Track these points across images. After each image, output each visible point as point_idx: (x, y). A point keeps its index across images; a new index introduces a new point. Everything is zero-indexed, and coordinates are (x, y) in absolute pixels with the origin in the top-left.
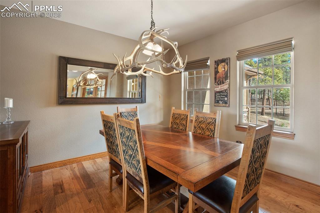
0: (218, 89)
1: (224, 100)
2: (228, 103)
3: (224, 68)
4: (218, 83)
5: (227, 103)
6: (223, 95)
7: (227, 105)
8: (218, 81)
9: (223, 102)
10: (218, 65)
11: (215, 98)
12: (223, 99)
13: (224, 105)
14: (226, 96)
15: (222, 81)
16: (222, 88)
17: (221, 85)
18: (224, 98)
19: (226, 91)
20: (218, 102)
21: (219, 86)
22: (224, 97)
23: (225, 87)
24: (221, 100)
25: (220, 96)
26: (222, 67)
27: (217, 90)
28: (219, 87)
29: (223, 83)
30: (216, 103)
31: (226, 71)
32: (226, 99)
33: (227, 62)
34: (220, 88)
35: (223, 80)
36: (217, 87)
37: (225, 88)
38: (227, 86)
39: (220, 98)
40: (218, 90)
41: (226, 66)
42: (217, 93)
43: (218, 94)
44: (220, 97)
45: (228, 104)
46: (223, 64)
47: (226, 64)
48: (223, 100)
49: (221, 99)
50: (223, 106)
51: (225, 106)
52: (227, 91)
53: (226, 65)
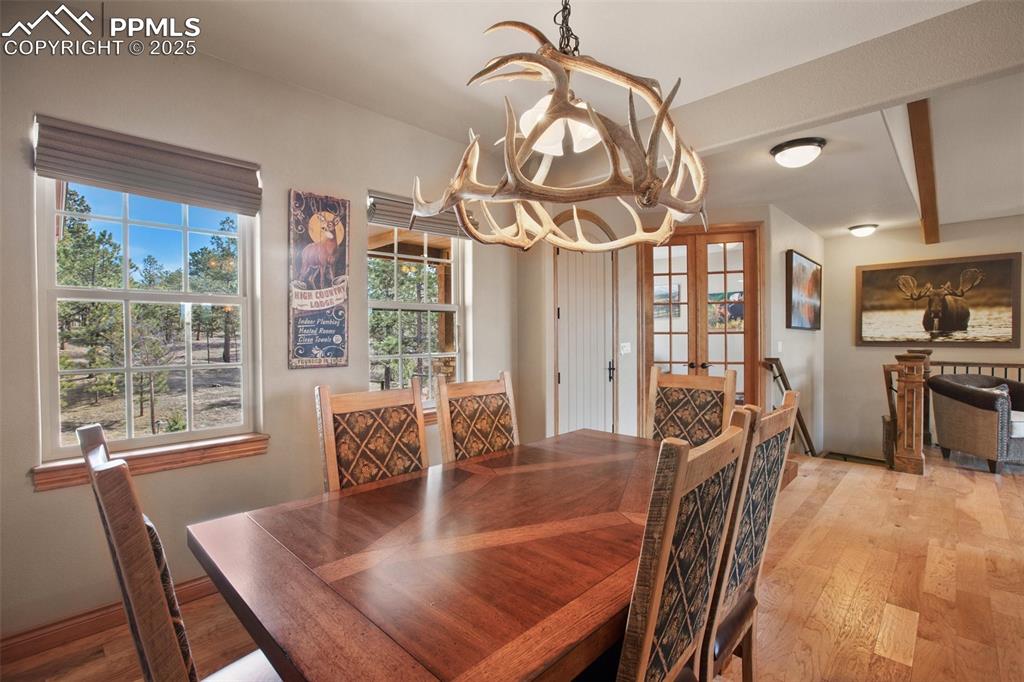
0: (307, 302)
1: (332, 343)
2: (345, 354)
3: (333, 232)
4: (306, 280)
5: (342, 355)
6: (326, 327)
7: (343, 361)
8: (310, 274)
9: (329, 350)
10: (309, 214)
11: (296, 338)
12: (326, 340)
13: (329, 359)
14: (340, 330)
15: (325, 275)
16: (324, 300)
17: (319, 288)
18: (332, 336)
19: (337, 312)
20: (307, 352)
21: (313, 292)
22: (331, 331)
23: (334, 297)
24: (321, 346)
25: (313, 328)
26: (325, 226)
27: (305, 308)
28: (310, 296)
29: (328, 284)
30: (302, 355)
31: (339, 241)
32: (337, 339)
33: (342, 212)
34: (314, 300)
35: (327, 273)
36: (303, 296)
37: (336, 303)
38: (342, 295)
39: (314, 337)
40: (309, 308)
41: (339, 227)
42: (303, 318)
43: (307, 322)
44: (314, 332)
45: (345, 358)
46: (330, 216)
47: (338, 219)
48: (327, 344)
49: (318, 340)
50: (328, 366)
51: (336, 366)
52: (340, 314)
53: (340, 223)
